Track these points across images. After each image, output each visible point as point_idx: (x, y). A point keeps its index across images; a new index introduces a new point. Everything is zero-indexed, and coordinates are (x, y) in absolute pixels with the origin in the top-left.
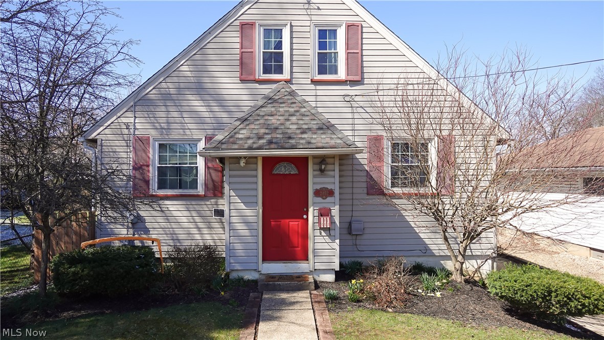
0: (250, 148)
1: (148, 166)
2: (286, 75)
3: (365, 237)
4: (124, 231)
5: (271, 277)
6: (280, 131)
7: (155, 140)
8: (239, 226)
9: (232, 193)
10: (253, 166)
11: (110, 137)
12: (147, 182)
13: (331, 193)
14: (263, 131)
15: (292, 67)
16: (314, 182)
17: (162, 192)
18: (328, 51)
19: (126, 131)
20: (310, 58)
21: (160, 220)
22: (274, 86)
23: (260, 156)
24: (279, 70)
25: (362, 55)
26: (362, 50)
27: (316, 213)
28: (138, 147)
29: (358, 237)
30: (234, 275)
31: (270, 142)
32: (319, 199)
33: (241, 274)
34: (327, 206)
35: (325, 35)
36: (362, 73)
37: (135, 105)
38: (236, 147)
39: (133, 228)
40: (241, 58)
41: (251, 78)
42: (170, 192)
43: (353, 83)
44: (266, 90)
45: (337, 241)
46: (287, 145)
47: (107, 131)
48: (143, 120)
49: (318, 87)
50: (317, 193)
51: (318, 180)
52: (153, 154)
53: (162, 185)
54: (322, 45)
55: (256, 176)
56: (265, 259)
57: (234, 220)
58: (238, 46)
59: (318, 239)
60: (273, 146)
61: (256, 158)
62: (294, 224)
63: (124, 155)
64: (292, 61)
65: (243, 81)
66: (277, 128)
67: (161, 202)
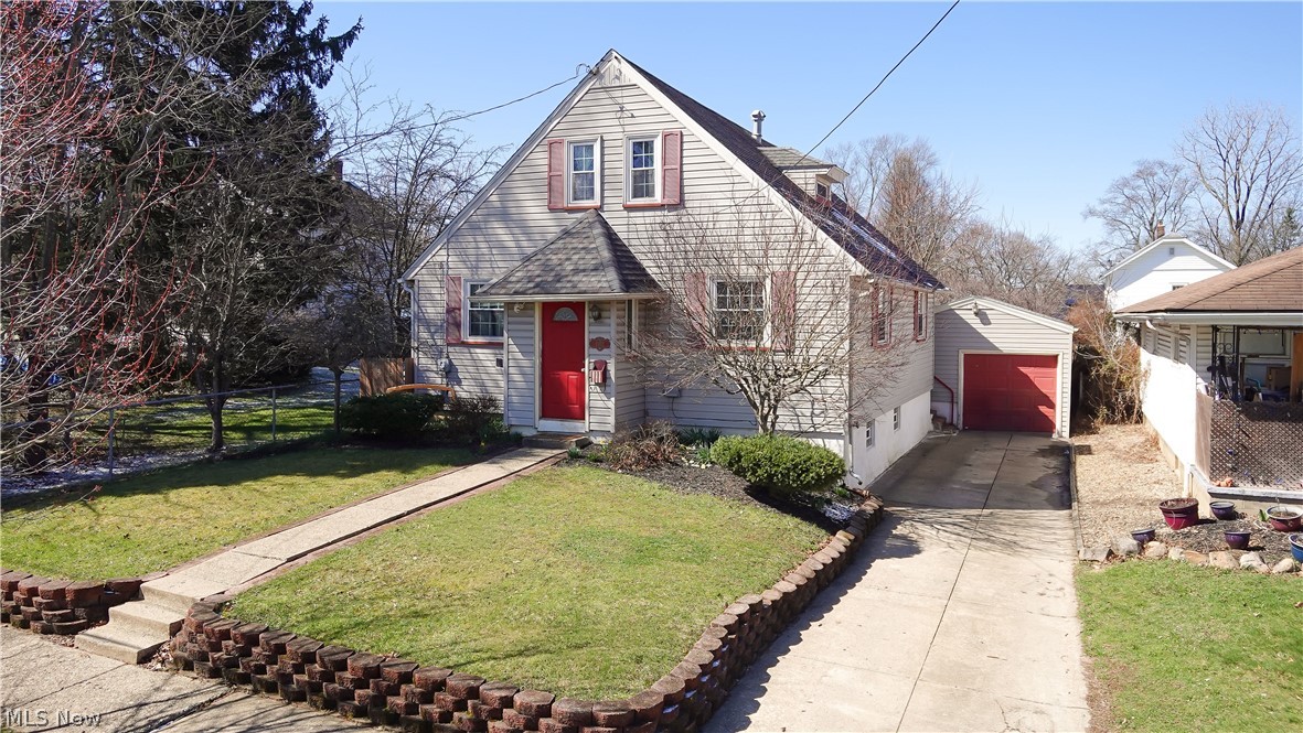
0: (516, 293)
1: (459, 309)
2: (596, 202)
3: (683, 400)
4: (439, 381)
5: (544, 434)
6: (553, 274)
7: (466, 281)
8: (517, 378)
9: (511, 342)
10: (530, 312)
11: (426, 278)
12: (458, 325)
13: (606, 344)
14: (537, 272)
15: (602, 190)
16: (591, 331)
17: (472, 340)
18: (644, 168)
19: (439, 271)
20: (623, 179)
21: (471, 369)
22: (579, 215)
23: (539, 302)
24: (591, 195)
25: (682, 172)
26: (681, 165)
27: (592, 366)
28: (451, 289)
29: (675, 400)
30: (513, 430)
31: (537, 286)
32: (595, 351)
33: (519, 430)
34: (603, 358)
35: (642, 149)
36: (682, 193)
37: (448, 242)
38: (503, 291)
39: (447, 378)
40: (550, 184)
41: (560, 206)
42: (480, 339)
43: (672, 207)
44: (570, 220)
45: (613, 399)
46: (552, 290)
47: (424, 271)
48: (455, 258)
49: (632, 214)
50: (593, 344)
51: (593, 328)
52: (464, 295)
53: (474, 331)
54: (637, 162)
55: (533, 323)
56: (545, 415)
57: (512, 370)
58: (546, 168)
59: (593, 396)
60: (537, 290)
61: (533, 303)
62: (573, 376)
63: (438, 297)
64: (602, 183)
65: (552, 210)
66: (552, 270)
67: (472, 350)
